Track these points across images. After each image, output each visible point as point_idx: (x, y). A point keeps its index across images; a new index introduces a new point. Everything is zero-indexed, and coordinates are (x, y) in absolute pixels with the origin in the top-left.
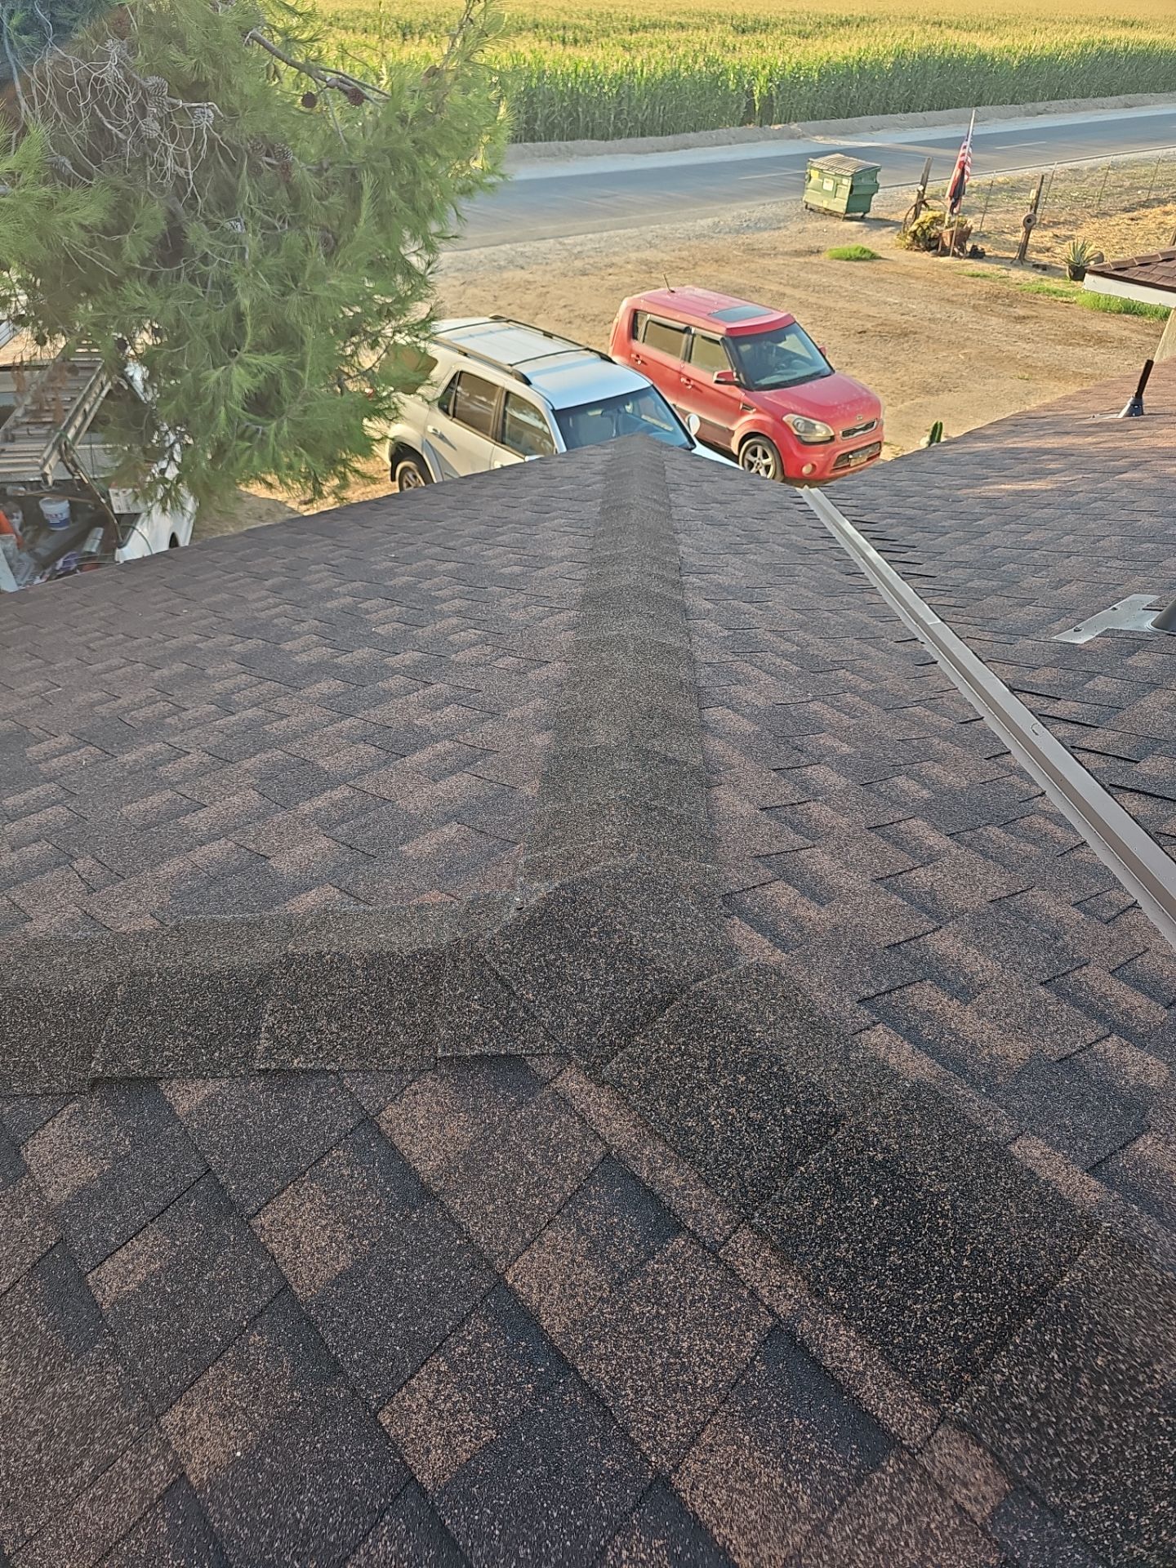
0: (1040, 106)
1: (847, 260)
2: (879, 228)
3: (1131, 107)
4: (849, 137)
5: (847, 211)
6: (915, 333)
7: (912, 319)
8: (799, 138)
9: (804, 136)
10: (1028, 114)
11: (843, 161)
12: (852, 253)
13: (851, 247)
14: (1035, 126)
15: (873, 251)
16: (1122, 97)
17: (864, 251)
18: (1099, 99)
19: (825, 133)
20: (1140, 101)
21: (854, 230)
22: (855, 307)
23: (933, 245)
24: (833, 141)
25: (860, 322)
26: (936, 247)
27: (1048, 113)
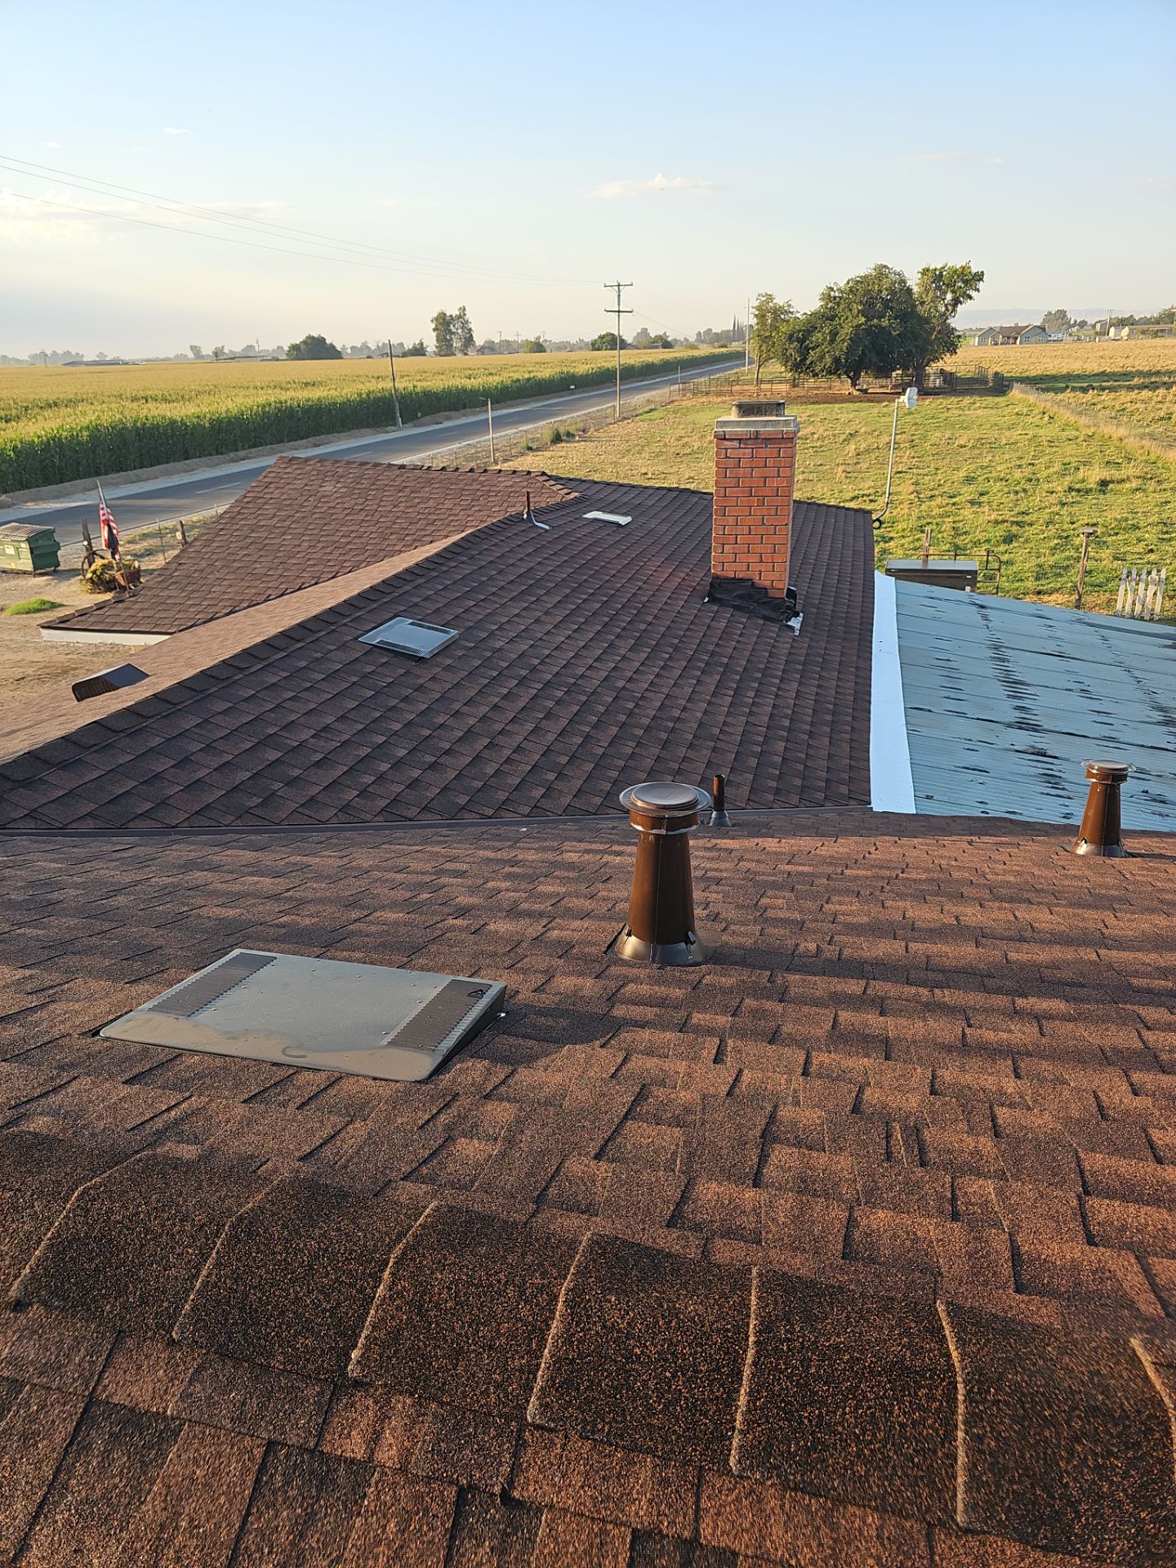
0: (242, 453)
1: (27, 613)
2: (68, 579)
3: (319, 446)
4: (61, 500)
5: (36, 568)
6: (76, 669)
7: (75, 657)
8: (9, 507)
9: (14, 504)
10: (233, 461)
11: (18, 529)
12: (31, 607)
13: (33, 601)
14: (236, 470)
15: (52, 600)
16: (310, 439)
17: (44, 603)
18: (291, 443)
19: (35, 499)
20: (326, 441)
21: (42, 584)
22: (20, 656)
23: (113, 586)
24: (45, 506)
25: (22, 670)
26: (115, 588)
27: (249, 458)
